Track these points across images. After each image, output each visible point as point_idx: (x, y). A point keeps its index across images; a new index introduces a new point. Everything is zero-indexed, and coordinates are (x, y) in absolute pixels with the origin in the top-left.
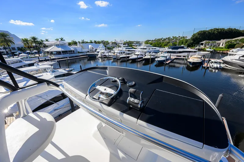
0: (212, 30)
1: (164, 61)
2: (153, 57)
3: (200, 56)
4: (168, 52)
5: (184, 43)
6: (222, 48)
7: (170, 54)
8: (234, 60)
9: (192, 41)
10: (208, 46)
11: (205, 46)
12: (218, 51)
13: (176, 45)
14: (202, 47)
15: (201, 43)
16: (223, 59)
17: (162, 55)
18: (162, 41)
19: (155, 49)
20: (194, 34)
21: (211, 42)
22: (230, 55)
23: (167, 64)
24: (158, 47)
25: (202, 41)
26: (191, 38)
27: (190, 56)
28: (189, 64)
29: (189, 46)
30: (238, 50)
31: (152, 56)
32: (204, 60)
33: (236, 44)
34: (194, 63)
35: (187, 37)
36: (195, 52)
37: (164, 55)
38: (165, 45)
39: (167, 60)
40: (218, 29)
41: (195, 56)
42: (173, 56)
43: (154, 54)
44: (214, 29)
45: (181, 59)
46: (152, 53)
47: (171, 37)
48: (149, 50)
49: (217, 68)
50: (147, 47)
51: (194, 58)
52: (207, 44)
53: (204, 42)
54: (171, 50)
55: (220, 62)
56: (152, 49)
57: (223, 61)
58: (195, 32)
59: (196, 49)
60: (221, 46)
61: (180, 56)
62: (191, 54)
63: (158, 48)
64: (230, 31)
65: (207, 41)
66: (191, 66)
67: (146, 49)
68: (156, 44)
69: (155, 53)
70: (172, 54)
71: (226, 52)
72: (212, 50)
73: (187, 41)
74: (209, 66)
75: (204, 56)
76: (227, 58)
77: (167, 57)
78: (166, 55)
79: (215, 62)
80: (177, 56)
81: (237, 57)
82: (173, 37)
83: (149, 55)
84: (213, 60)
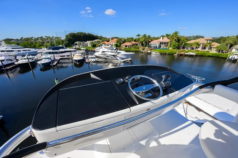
0: (78, 33)
1: (50, 63)
2: (32, 61)
3: (80, 55)
4: (50, 53)
5: (61, 43)
6: (90, 47)
7: (52, 55)
8: (100, 55)
9: (67, 42)
10: (81, 46)
11: (79, 46)
12: (89, 50)
13: (54, 45)
14: (77, 46)
15: (75, 44)
16: (95, 54)
17: (44, 57)
18: (33, 41)
19: (29, 50)
20: (66, 36)
21: (82, 43)
22: (97, 51)
23: (54, 66)
24: (31, 48)
25: (75, 42)
26: (66, 39)
27: (72, 55)
28: (75, 62)
29: (67, 46)
30: (99, 48)
31: (29, 60)
32: (84, 57)
33: (96, 45)
34: (79, 61)
35: (61, 38)
36: (75, 51)
37: (46, 57)
38: (40, 46)
39: (53, 61)
40: (82, 33)
41: (77, 55)
42: (58, 57)
43: (31, 57)
44: (80, 32)
45: (66, 58)
46: (28, 56)
47: (44, 37)
48: (19, 52)
49: (94, 62)
50: (12, 48)
51: (77, 57)
52: (80, 44)
53: (77, 43)
54: (51, 51)
55: (94, 57)
56: (23, 50)
57: (95, 56)
58: (67, 34)
59: (74, 49)
60: (89, 46)
61: (64, 56)
62: (72, 53)
63: (33, 50)
64: (89, 35)
65: (79, 42)
66: (78, 63)
67: (13, 51)
68: (26, 45)
69: (32, 55)
70: (55, 55)
71: (93, 50)
72: (85, 49)
73: (63, 41)
74: (89, 61)
75: (83, 54)
76: (97, 54)
77: (52, 59)
78: (49, 56)
79: (92, 58)
80: (61, 56)
81: (100, 53)
82: (46, 37)
83: (24, 59)
84: (90, 56)
